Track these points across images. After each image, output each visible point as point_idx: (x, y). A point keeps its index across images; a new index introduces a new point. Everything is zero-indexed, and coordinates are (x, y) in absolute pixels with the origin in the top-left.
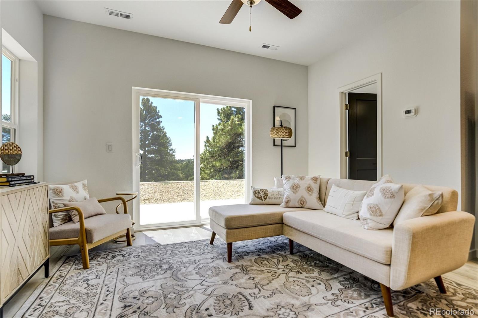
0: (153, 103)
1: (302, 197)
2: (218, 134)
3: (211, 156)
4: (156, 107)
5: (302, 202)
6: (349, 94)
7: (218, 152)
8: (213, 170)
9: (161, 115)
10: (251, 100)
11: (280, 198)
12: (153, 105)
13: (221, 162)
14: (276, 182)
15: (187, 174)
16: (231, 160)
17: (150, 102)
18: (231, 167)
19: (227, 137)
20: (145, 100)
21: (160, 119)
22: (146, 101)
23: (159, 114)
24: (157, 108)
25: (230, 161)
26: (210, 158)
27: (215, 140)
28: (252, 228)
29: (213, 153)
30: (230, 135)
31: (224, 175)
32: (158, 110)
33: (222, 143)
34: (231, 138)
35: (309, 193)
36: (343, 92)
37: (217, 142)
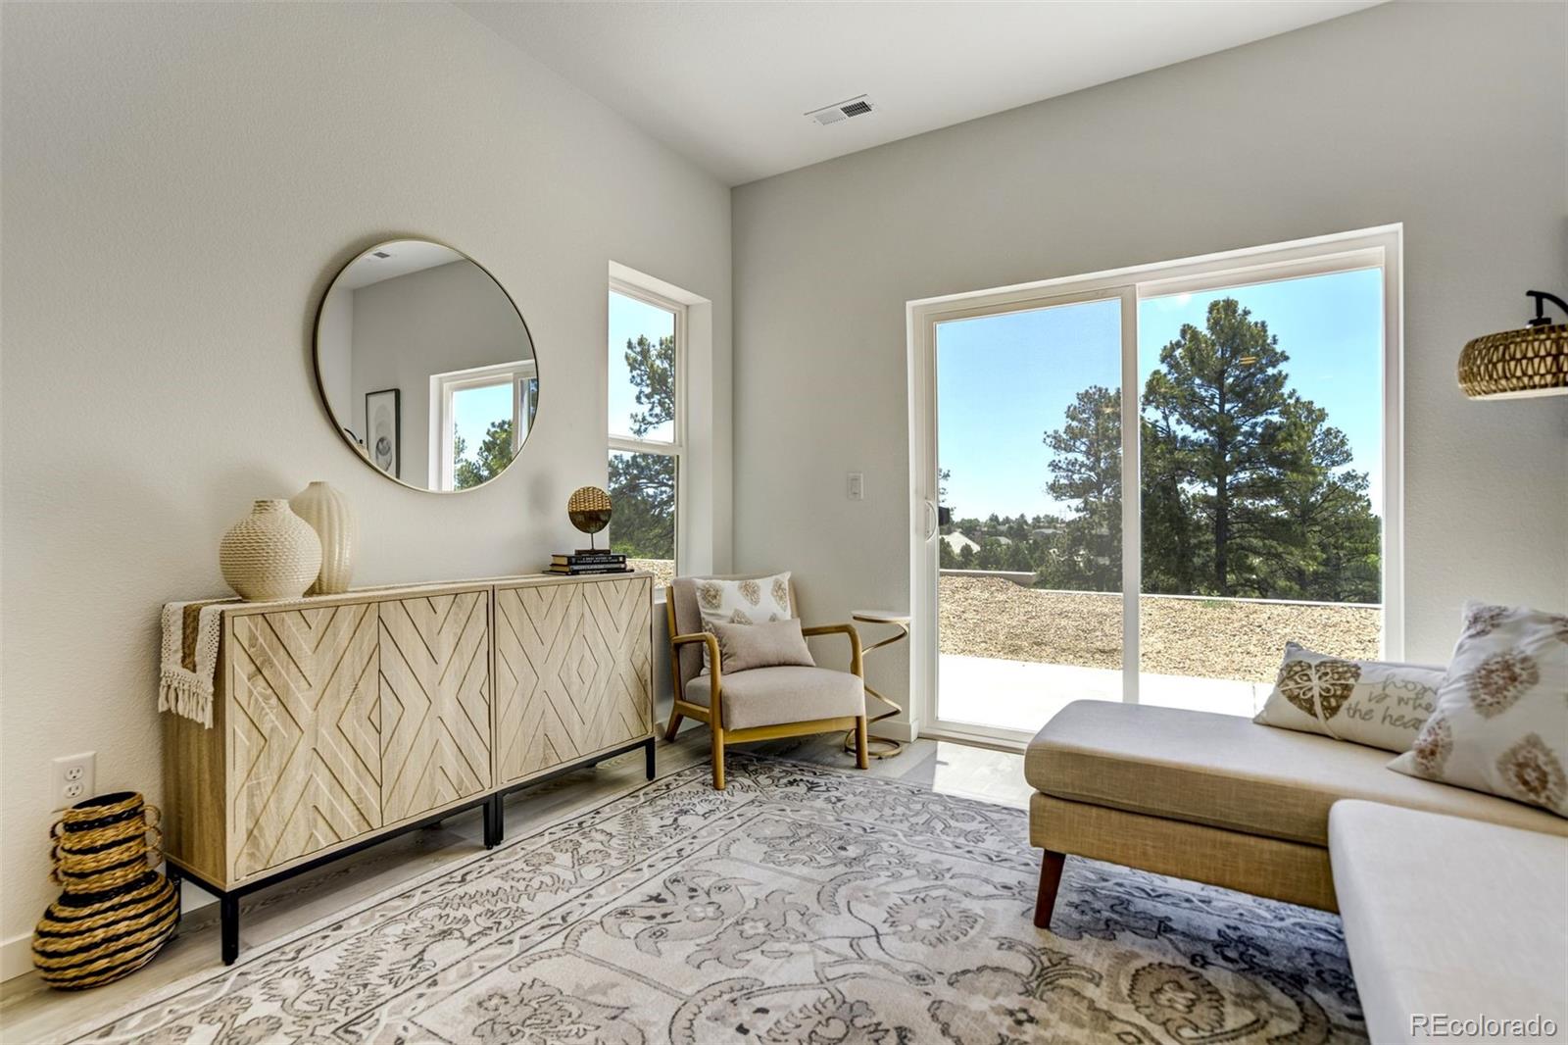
0: (1250, 313)
4: (1263, 324)
5: (1531, 774)
9: (1283, 352)
11: (1419, 722)
12: (1251, 319)
17: (1240, 312)
20: (1218, 310)
21: (1283, 367)
22: (1221, 310)
23: (1273, 350)
24: (1268, 328)
28: (1150, 821)
32: (1270, 333)
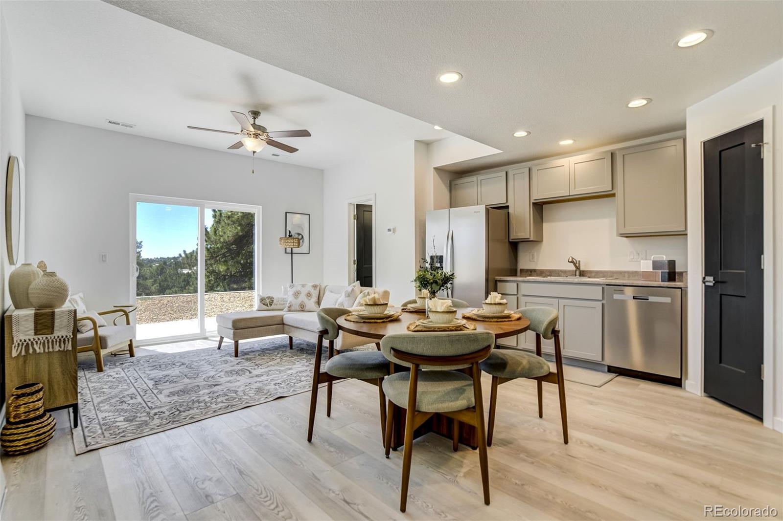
1: (302, 301)
2: (223, 223)
3: (211, 257)
5: (302, 306)
6: (357, 205)
7: (222, 249)
8: (214, 278)
10: (261, 207)
11: (284, 304)
13: (227, 265)
14: (283, 290)
15: (162, 284)
16: (242, 262)
18: (243, 273)
19: (236, 228)
25: (241, 264)
26: (209, 259)
27: (217, 232)
29: (214, 252)
30: (240, 225)
31: (232, 286)
33: (228, 237)
34: (242, 230)
35: (308, 299)
36: (351, 204)
37: (220, 235)
